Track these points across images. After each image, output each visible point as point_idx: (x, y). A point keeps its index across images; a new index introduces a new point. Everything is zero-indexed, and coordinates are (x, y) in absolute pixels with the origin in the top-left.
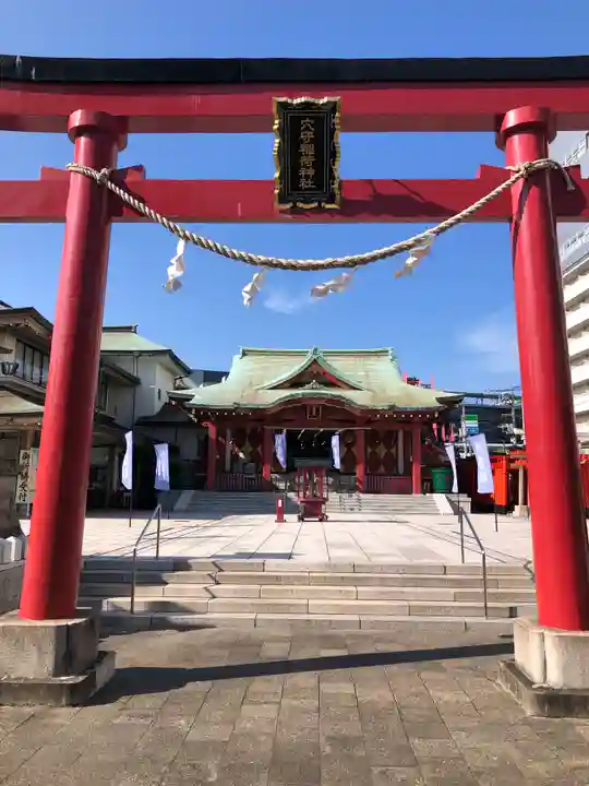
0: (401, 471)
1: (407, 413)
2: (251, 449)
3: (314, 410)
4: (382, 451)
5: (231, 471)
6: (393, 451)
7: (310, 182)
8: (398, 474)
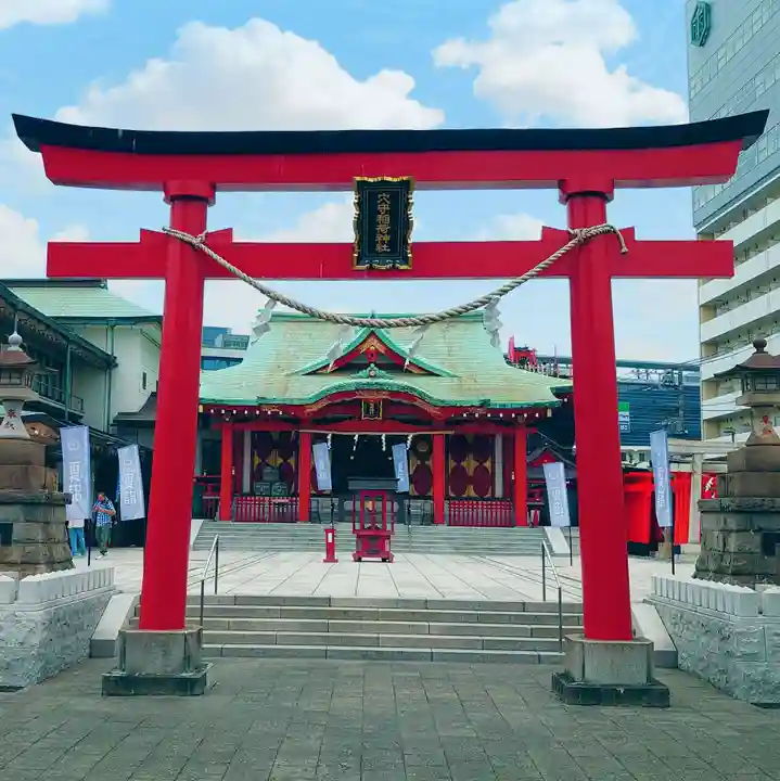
0: (499, 492)
1: (507, 411)
2: (280, 461)
3: (372, 407)
4: (470, 465)
5: (252, 493)
6: (488, 464)
7: (385, 246)
8: (493, 498)
